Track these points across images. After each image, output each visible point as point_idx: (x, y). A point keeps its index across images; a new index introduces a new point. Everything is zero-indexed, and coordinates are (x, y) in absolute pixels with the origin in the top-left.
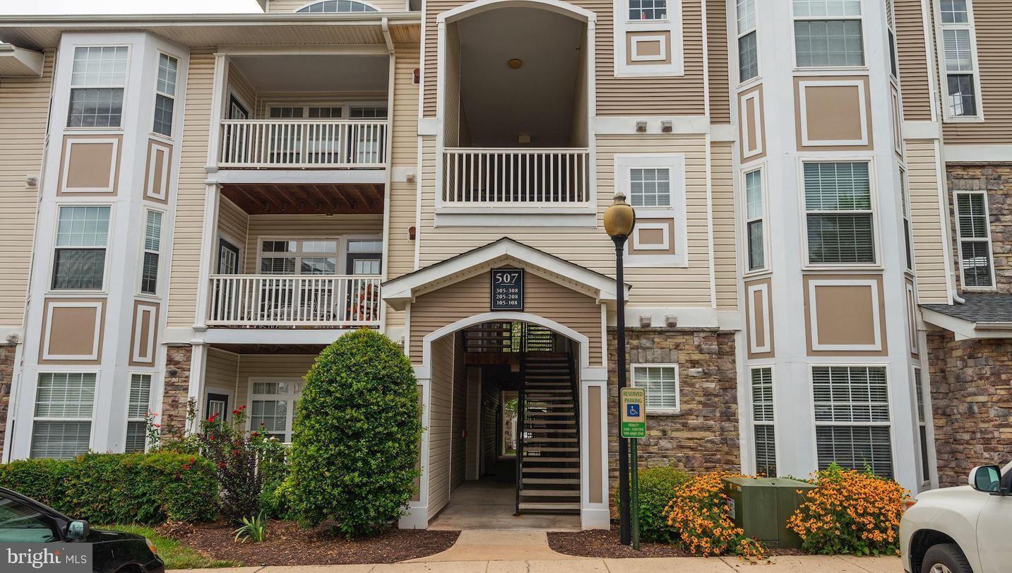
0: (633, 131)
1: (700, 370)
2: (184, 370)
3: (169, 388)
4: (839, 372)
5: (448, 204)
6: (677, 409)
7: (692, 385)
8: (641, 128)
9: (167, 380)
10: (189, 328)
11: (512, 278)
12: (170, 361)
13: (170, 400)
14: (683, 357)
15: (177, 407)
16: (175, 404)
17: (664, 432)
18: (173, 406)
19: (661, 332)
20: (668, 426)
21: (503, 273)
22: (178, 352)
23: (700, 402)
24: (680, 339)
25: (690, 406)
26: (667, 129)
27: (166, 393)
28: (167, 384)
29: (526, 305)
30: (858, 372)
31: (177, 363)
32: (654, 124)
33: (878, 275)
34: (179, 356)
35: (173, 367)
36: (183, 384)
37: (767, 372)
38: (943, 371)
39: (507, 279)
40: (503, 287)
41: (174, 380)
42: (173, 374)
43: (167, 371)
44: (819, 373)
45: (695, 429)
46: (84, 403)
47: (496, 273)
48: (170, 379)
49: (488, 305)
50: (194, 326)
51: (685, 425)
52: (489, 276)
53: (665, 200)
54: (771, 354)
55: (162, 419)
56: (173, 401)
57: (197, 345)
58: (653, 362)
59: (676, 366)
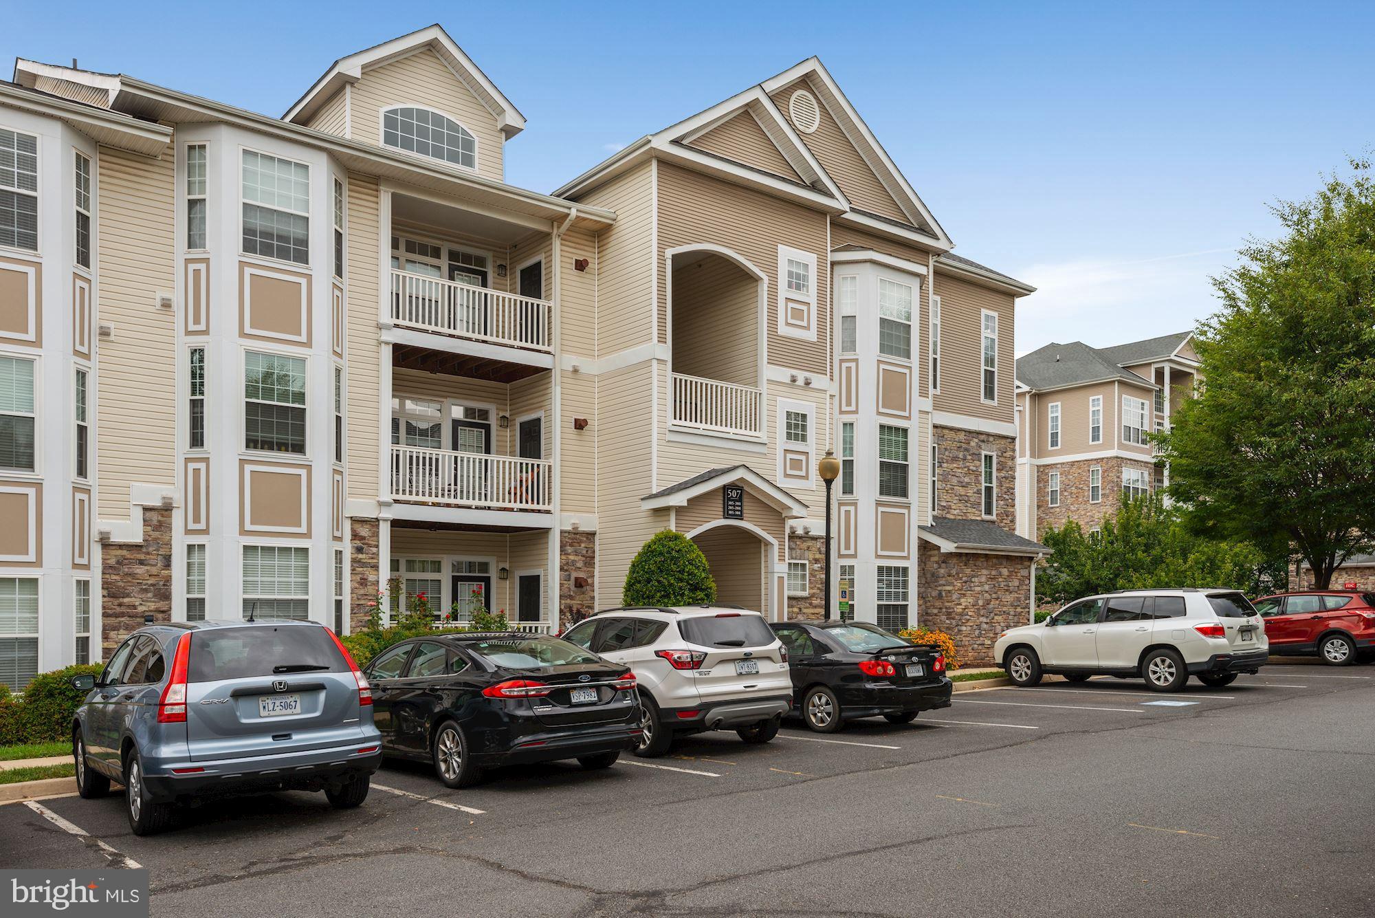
0: (788, 380)
1: (819, 565)
2: (370, 546)
3: (355, 565)
4: (889, 569)
5: (677, 422)
6: (805, 594)
7: (815, 576)
8: (794, 380)
9: (354, 556)
10: (373, 502)
11: (737, 493)
12: (355, 536)
13: (358, 578)
14: (811, 557)
15: (366, 585)
16: (363, 582)
17: (800, 609)
18: (362, 584)
19: (800, 537)
20: (802, 604)
21: (732, 489)
22: (362, 526)
23: (818, 588)
24: (810, 543)
25: (814, 591)
26: (807, 383)
27: (353, 570)
28: (354, 561)
29: (745, 515)
30: (897, 569)
31: (363, 538)
32: (801, 376)
33: (908, 507)
34: (364, 531)
35: (358, 543)
36: (370, 561)
37: (852, 567)
38: (924, 570)
39: (734, 494)
40: (732, 501)
41: (360, 556)
42: (359, 550)
43: (353, 547)
44: (880, 569)
45: (815, 607)
46: (281, 579)
47: (728, 489)
48: (356, 555)
49: (722, 513)
50: (378, 499)
51: (811, 604)
52: (722, 491)
53: (804, 438)
54: (855, 556)
55: (352, 598)
56: (361, 579)
57: (385, 520)
58: (796, 559)
59: (807, 562)
